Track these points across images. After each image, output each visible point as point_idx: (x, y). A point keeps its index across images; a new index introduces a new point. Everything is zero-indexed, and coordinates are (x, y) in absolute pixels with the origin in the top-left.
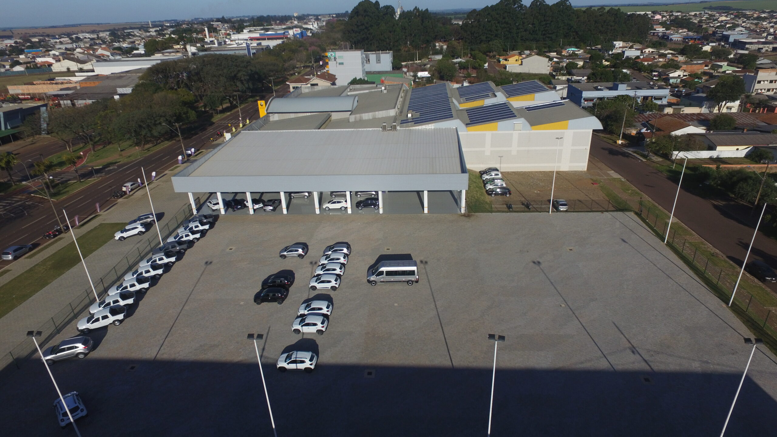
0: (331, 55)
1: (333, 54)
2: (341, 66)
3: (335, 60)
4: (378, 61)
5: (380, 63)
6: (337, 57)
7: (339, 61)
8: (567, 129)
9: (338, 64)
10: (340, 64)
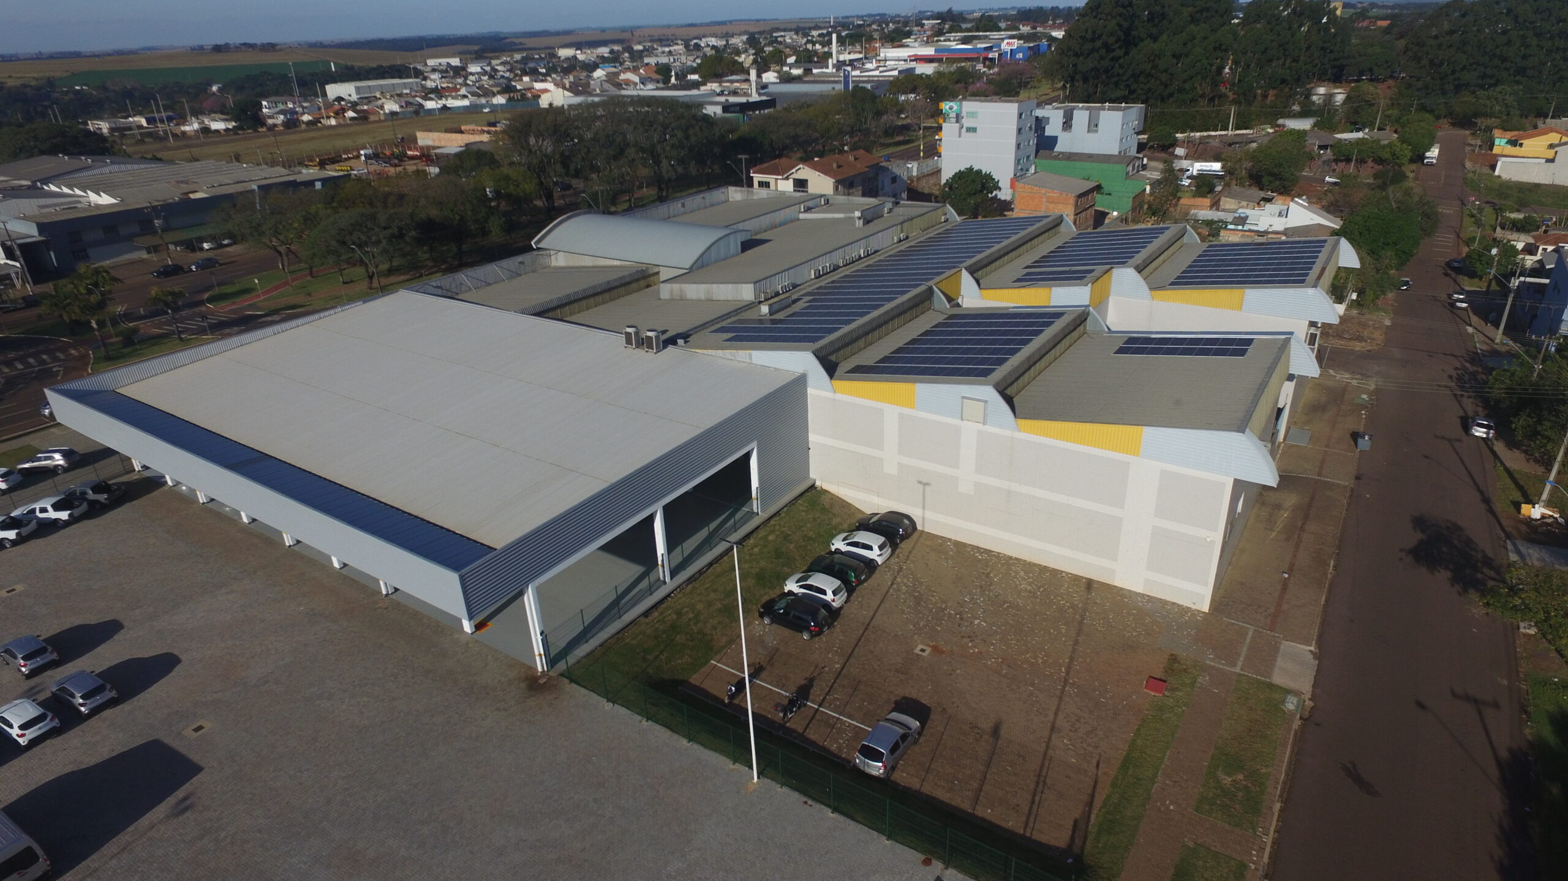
0: (951, 108)
1: (955, 108)
2: (971, 134)
3: (957, 121)
4: (1093, 126)
5: (1096, 131)
6: (964, 114)
7: (967, 122)
8: (1136, 453)
9: (964, 130)
10: (969, 130)
